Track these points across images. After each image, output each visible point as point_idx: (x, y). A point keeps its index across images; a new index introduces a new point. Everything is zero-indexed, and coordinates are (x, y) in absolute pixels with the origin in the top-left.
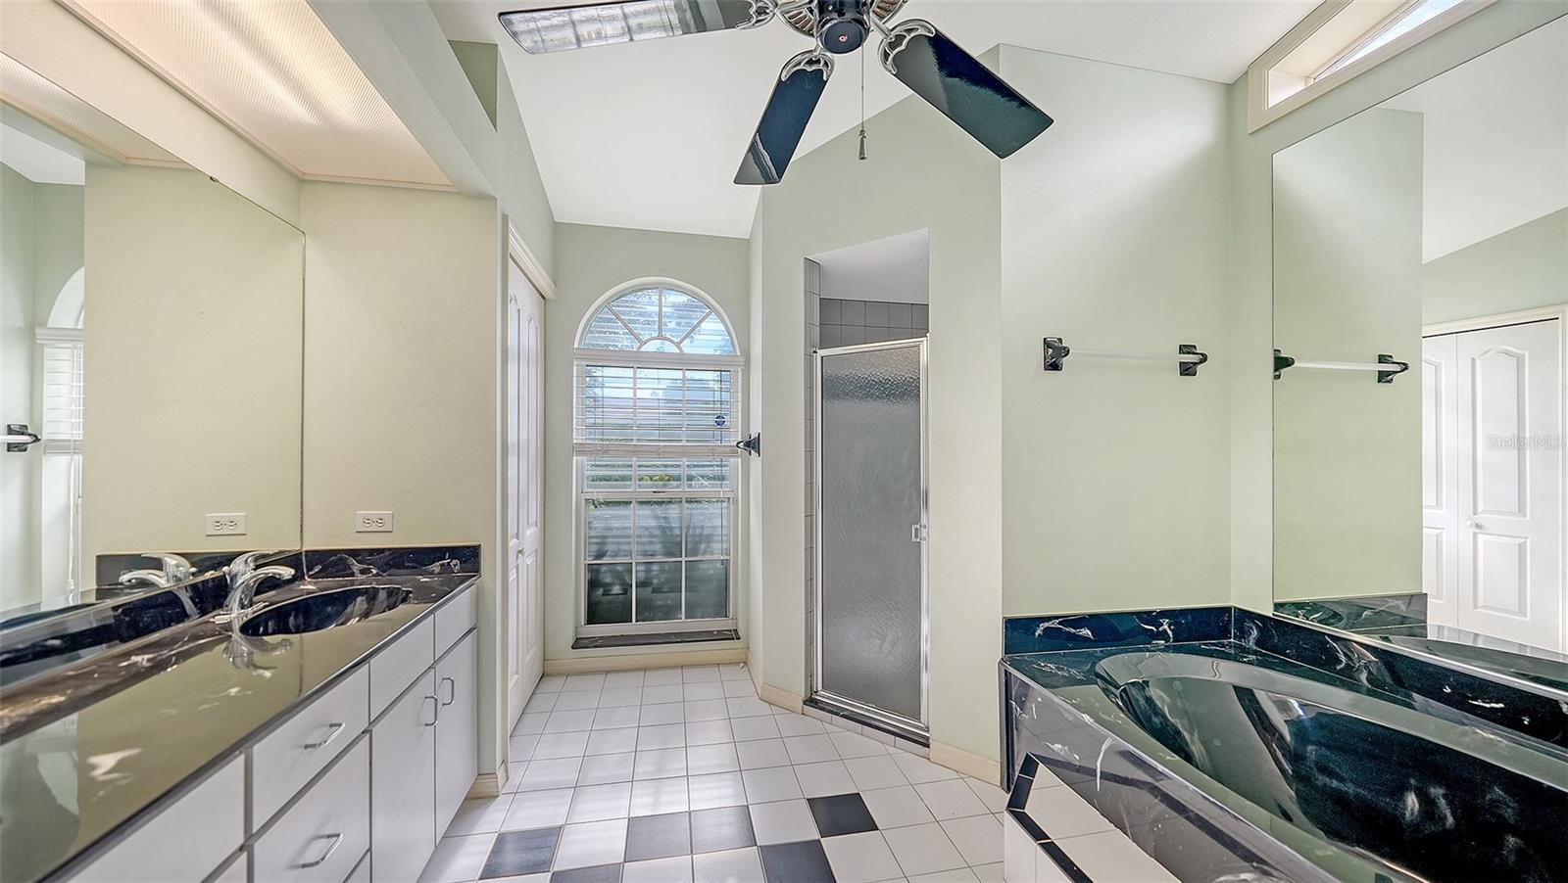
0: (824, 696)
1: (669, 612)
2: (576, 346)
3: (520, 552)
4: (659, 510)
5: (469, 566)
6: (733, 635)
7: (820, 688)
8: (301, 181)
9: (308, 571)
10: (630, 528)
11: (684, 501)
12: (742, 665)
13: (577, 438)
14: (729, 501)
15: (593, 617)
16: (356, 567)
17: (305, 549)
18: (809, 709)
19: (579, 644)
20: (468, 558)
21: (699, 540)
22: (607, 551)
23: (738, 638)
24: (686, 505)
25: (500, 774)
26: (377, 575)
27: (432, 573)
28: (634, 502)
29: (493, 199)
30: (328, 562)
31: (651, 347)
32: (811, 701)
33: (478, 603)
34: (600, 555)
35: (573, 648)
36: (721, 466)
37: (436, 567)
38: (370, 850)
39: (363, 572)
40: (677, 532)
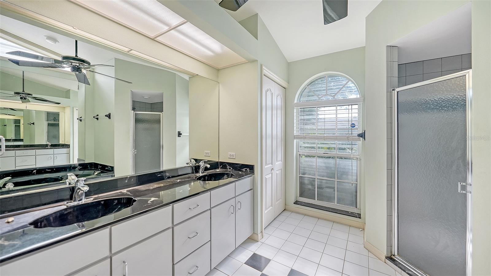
0: (397, 258)
1: (330, 199)
2: (296, 102)
3: (273, 169)
4: (326, 160)
5: (251, 171)
6: (359, 216)
7: (396, 254)
8: (218, 70)
9: (220, 166)
10: (314, 165)
11: (336, 157)
12: (361, 229)
13: (295, 133)
14: (357, 159)
15: (301, 195)
16: (228, 167)
17: (219, 161)
18: (387, 261)
19: (296, 203)
20: (251, 168)
21: (343, 174)
22: (306, 173)
23: (360, 218)
24: (338, 159)
25: (260, 235)
26: (232, 170)
27: (243, 171)
28: (316, 156)
29: (257, 61)
30: (223, 165)
31: (324, 99)
32: (391, 258)
33: (254, 183)
34: (304, 174)
35: (294, 203)
36: (352, 144)
37: (244, 170)
38: (210, 241)
39: (230, 169)
40: (333, 169)
